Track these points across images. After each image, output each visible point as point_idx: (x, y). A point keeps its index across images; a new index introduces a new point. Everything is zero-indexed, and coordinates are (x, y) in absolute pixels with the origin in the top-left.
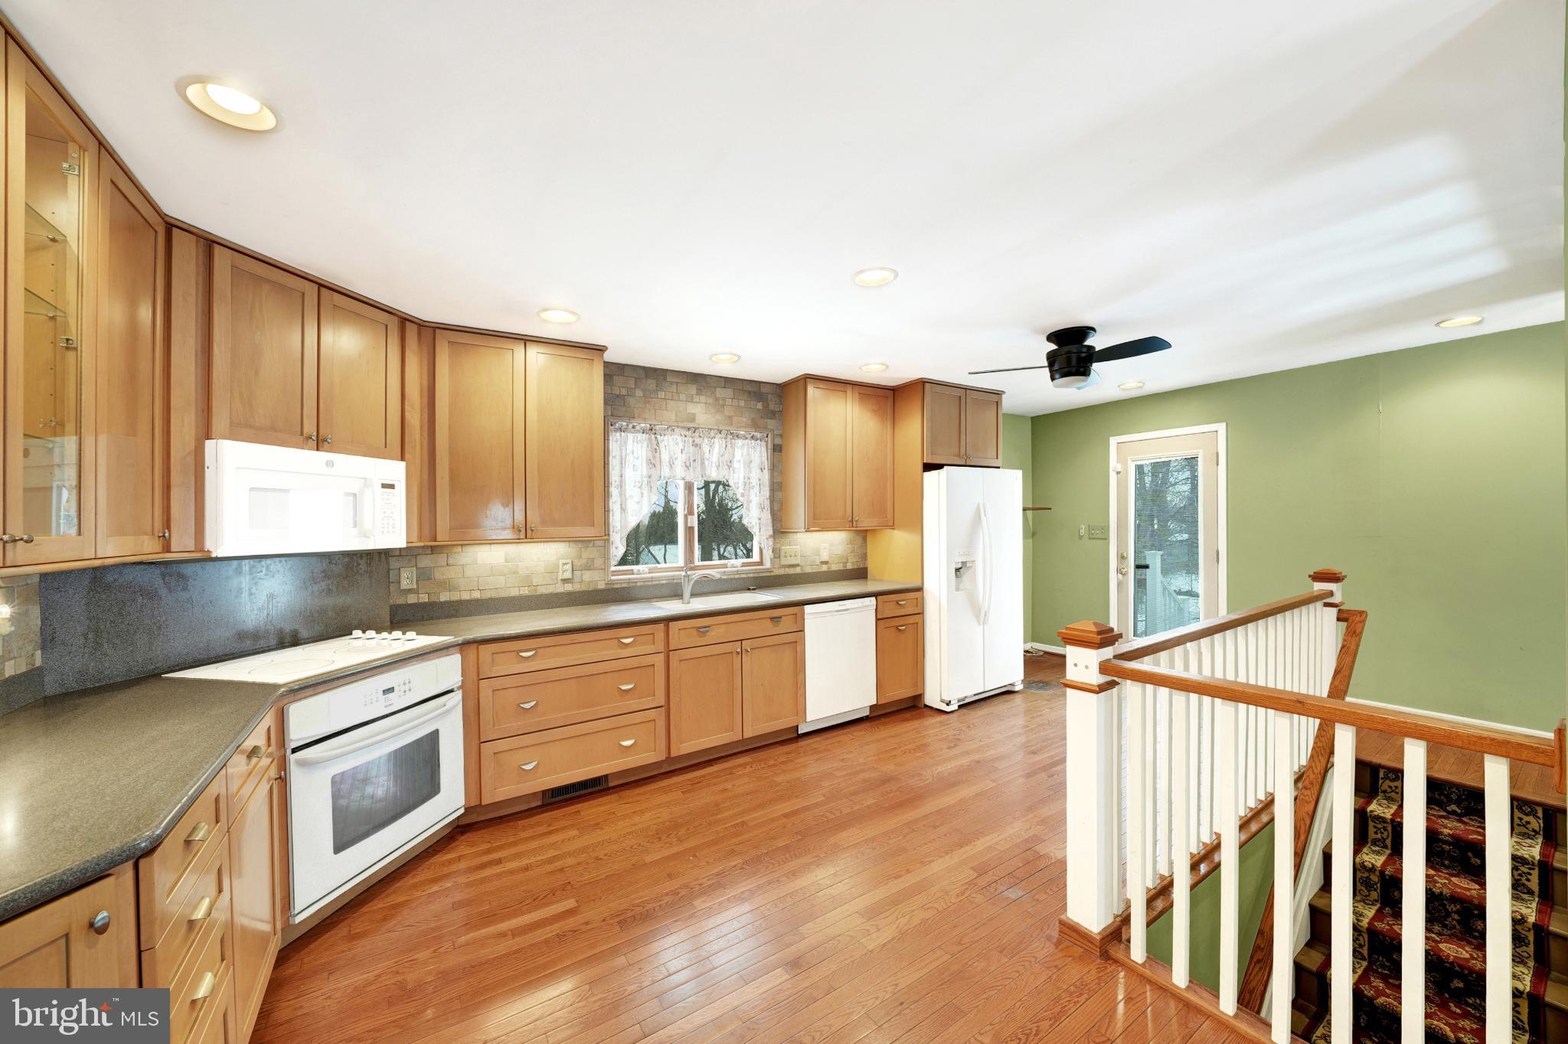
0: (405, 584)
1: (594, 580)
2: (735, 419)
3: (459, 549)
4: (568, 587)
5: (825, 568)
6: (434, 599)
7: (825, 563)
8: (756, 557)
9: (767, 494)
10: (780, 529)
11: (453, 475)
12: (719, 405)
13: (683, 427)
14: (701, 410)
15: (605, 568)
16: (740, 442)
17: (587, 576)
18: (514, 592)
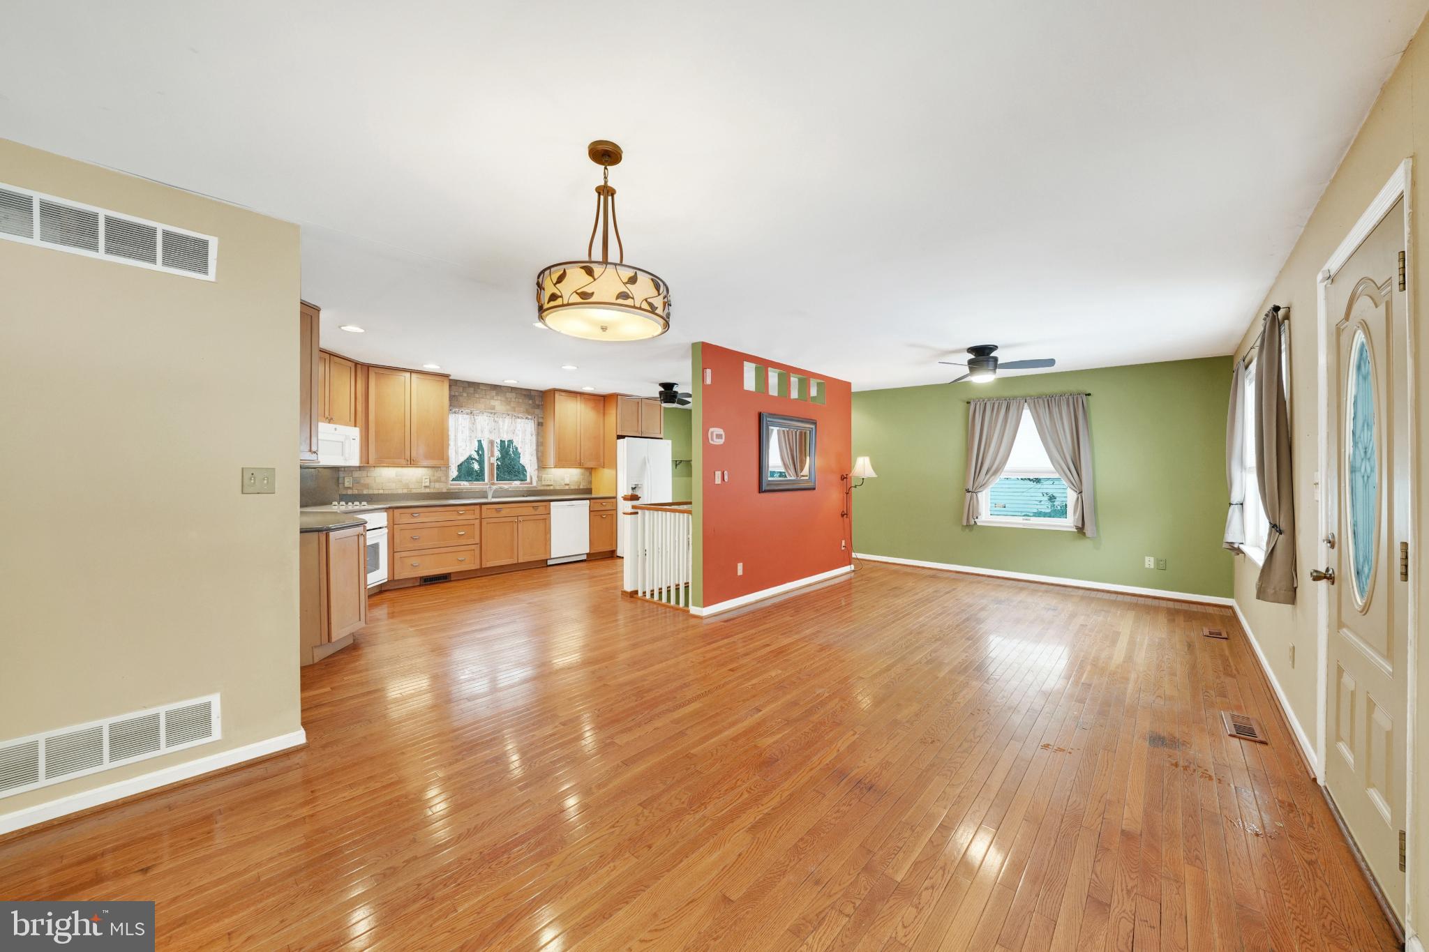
0: (347, 484)
1: (441, 487)
2: (517, 409)
3: (373, 469)
4: (428, 490)
5: (567, 487)
6: (360, 492)
7: (568, 485)
8: (528, 480)
9: (535, 448)
10: (542, 466)
11: (377, 434)
12: (508, 402)
13: (488, 412)
14: (497, 403)
15: (446, 482)
16: (519, 420)
17: (437, 485)
18: (400, 491)
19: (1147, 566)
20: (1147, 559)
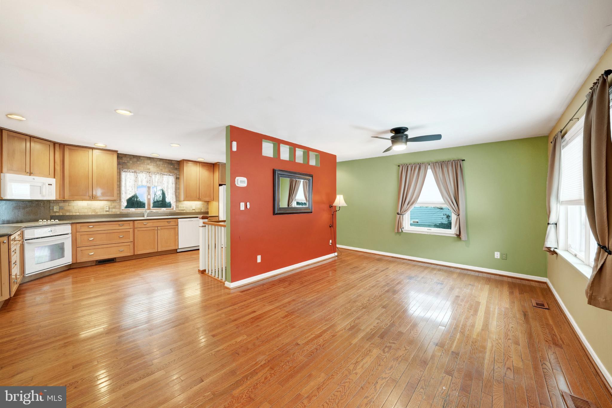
0: (55, 210)
1: (117, 211)
2: (163, 170)
3: (72, 202)
4: (108, 213)
5: (194, 211)
6: (64, 214)
7: (195, 210)
8: (172, 208)
9: (174, 190)
10: (178, 200)
11: (70, 182)
12: (158, 166)
13: (145, 172)
14: (152, 167)
15: (120, 208)
16: (165, 176)
17: (114, 210)
18: (90, 214)
19: (496, 257)
20: (496, 253)
